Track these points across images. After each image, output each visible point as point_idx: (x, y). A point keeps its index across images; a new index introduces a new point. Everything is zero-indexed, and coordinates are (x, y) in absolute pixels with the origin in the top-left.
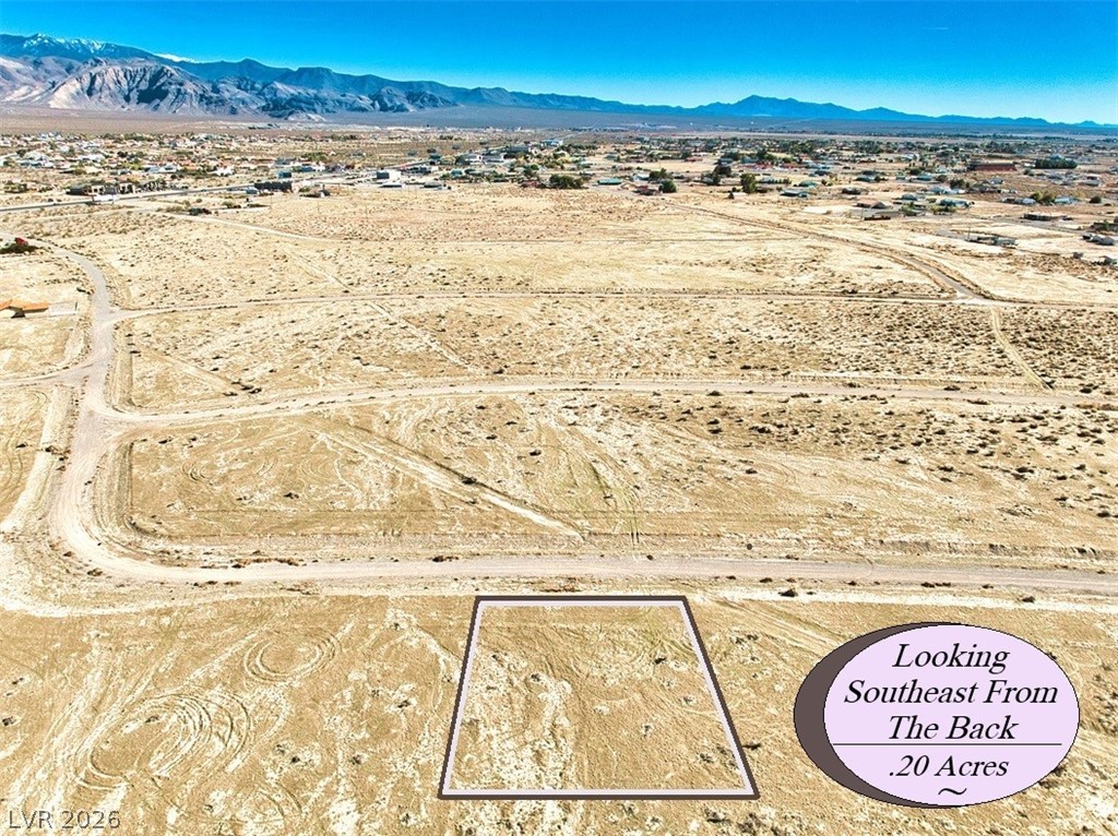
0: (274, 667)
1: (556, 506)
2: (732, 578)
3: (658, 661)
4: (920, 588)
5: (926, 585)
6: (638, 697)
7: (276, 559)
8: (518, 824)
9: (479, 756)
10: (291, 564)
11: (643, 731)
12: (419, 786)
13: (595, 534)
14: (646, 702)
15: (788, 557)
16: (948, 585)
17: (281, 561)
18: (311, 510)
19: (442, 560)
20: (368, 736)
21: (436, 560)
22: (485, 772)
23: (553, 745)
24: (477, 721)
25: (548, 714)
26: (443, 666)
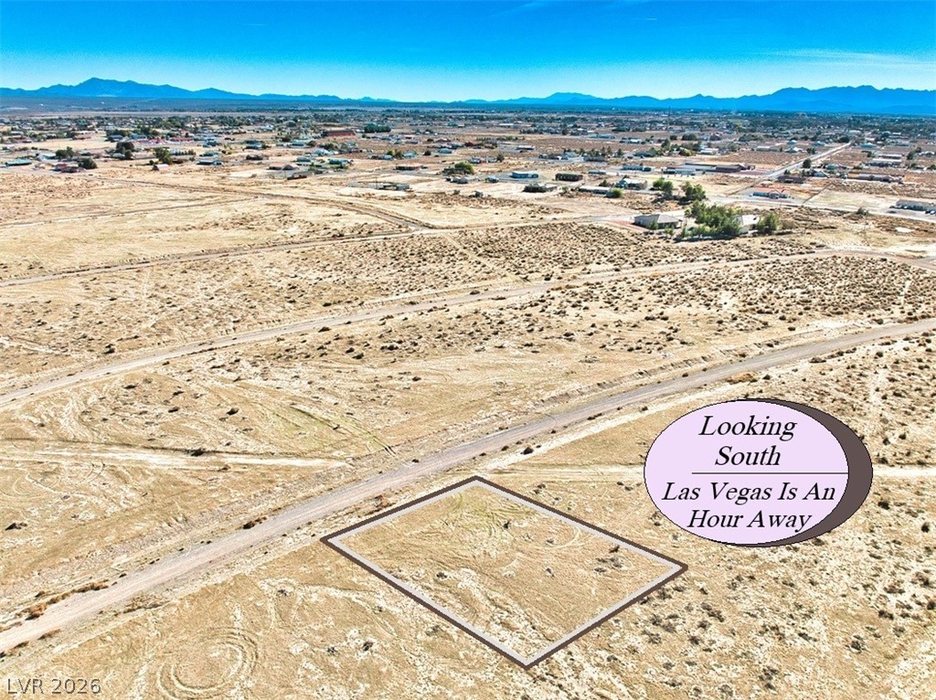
0: (207, 683)
1: (302, 448)
2: (483, 455)
3: (506, 526)
4: (589, 422)
5: (590, 419)
6: (519, 554)
7: (74, 591)
8: (547, 674)
9: (468, 648)
10: (98, 589)
11: (548, 574)
12: (453, 694)
13: (358, 458)
14: (529, 555)
15: (501, 429)
16: (600, 415)
17: (83, 591)
18: (59, 532)
19: (254, 525)
20: (368, 686)
21: (247, 527)
22: (486, 656)
23: (506, 613)
24: (437, 626)
25: (479, 596)
26: (363, 604)
